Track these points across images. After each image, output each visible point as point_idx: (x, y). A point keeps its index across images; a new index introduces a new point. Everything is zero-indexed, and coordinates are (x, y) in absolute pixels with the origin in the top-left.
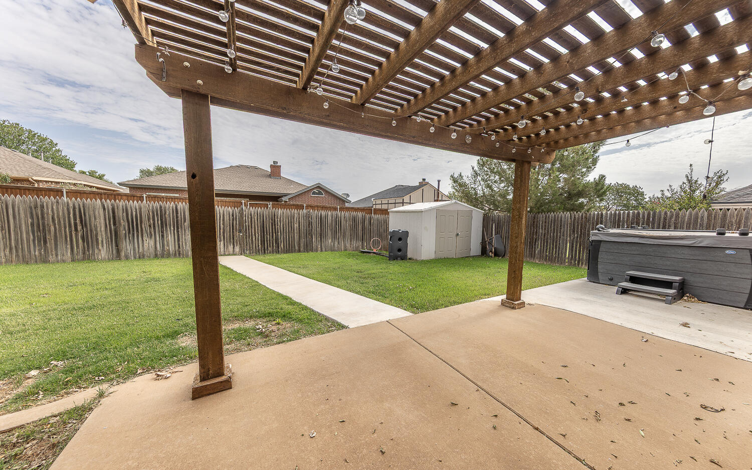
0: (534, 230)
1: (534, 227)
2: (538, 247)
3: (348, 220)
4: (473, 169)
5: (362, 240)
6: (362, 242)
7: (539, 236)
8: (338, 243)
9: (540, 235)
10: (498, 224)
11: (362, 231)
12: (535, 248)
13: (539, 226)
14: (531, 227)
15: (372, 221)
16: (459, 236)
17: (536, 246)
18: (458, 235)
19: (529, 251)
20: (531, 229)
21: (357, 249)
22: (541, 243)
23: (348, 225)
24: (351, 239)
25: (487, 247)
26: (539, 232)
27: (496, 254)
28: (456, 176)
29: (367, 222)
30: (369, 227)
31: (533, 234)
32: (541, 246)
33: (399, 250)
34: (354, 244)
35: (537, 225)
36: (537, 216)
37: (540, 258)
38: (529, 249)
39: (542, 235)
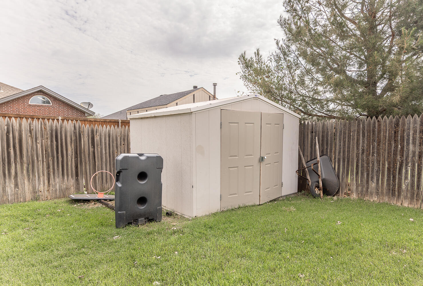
0: (396, 147)
1: (396, 141)
2: (406, 178)
3: (39, 135)
4: (277, 43)
5: (77, 175)
6: (77, 180)
7: (407, 157)
8: (16, 185)
9: (410, 156)
10: (323, 136)
11: (76, 157)
12: (400, 179)
13: (408, 140)
14: (389, 141)
15: (97, 138)
16: (265, 162)
17: (403, 175)
18: (262, 159)
19: (388, 184)
20: (390, 144)
21: (64, 193)
22: (413, 170)
23: (39, 146)
24: (49, 174)
25: (308, 177)
26: (408, 150)
27: (327, 191)
28: (248, 57)
29: (85, 141)
30: (91, 150)
31: (395, 154)
32: (413, 176)
33: (142, 200)
34: (57, 182)
35: (402, 138)
36: (403, 120)
37: (412, 198)
38: (388, 180)
39: (414, 156)
